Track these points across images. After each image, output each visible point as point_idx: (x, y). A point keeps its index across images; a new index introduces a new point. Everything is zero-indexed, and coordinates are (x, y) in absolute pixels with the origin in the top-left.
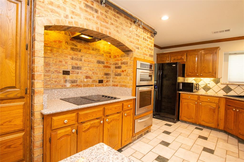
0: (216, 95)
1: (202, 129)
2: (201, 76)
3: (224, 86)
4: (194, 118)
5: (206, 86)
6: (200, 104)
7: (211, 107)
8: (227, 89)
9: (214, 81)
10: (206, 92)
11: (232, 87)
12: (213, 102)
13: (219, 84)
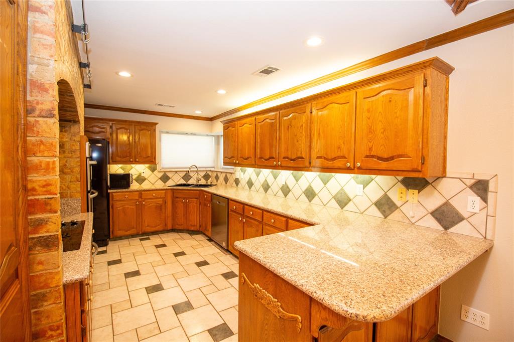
0: (153, 188)
1: (149, 239)
2: (131, 162)
3: (161, 175)
4: (135, 227)
5: (139, 176)
6: (144, 203)
7: (158, 205)
8: (165, 178)
9: (149, 168)
10: (140, 184)
11: (170, 175)
12: (159, 197)
13: (156, 172)
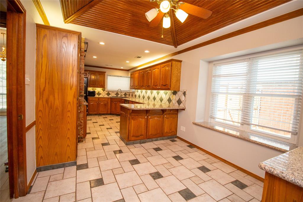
1: (101, 116)
2: (96, 87)
3: (107, 92)
4: (96, 111)
5: (98, 92)
6: (100, 102)
7: (105, 104)
8: (108, 94)
9: (102, 89)
10: (99, 96)
11: (110, 93)
12: (106, 100)
13: (105, 91)
